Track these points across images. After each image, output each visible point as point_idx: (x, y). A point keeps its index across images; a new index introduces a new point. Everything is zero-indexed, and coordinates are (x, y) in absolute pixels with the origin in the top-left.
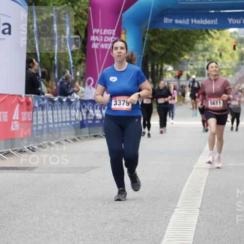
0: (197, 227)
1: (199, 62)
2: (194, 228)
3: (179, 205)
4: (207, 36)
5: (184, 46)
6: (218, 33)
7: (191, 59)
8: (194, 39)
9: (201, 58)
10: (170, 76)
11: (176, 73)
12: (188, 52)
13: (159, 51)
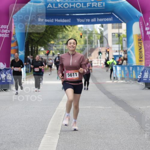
0: (58, 145)
1: (60, 45)
2: (56, 146)
3: (47, 132)
4: (64, 29)
5: (51, 36)
6: (71, 28)
7: (55, 43)
8: (57, 31)
9: (61, 43)
10: (42, 53)
11: (46, 52)
12: (53, 39)
13: (35, 39)
